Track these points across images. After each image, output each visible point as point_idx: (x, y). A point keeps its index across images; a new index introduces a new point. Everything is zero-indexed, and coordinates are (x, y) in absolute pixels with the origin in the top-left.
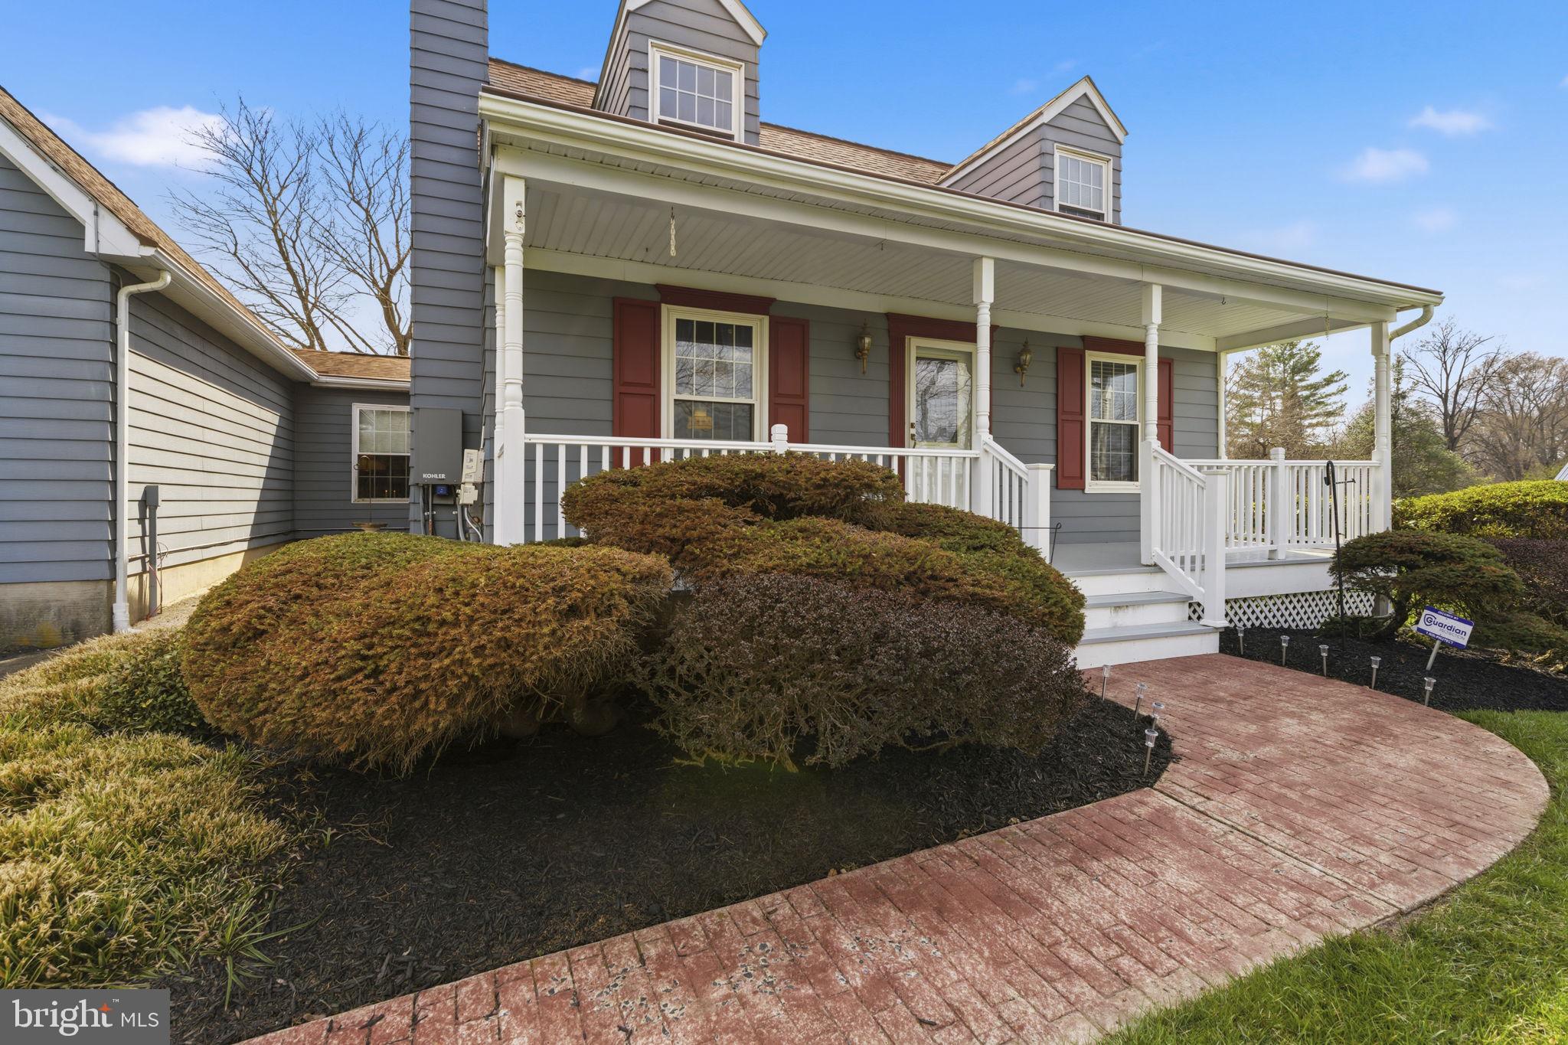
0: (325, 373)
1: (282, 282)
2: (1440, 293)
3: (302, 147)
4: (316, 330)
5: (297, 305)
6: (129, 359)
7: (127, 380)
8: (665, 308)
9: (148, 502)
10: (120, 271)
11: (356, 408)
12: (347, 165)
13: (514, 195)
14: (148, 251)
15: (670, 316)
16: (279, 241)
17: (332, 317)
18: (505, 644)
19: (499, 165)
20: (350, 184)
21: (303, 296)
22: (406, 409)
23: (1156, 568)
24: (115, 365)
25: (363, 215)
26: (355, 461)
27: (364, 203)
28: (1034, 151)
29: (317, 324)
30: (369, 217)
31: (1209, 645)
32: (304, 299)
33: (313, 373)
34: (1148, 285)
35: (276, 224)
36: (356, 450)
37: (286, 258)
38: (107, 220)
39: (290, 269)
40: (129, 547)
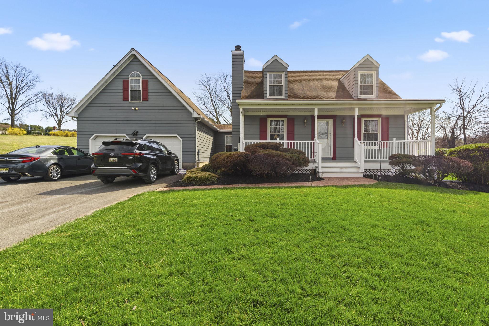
0: (220, 129)
1: (212, 109)
2: (444, 100)
3: (216, 81)
4: (218, 119)
5: (215, 114)
6: (197, 131)
7: (197, 134)
8: (268, 119)
9: (198, 152)
10: (196, 119)
11: (225, 136)
12: (224, 83)
13: (241, 110)
14: (199, 116)
15: (269, 120)
16: (212, 101)
17: (221, 115)
18: (234, 158)
19: (239, 107)
20: (224, 87)
21: (216, 112)
22: (231, 135)
23: (356, 162)
24: (195, 132)
25: (226, 93)
26: (225, 146)
27: (227, 91)
28: (354, 74)
29: (219, 118)
30: (228, 93)
31: (361, 175)
32: (216, 113)
33: (218, 129)
34: (354, 108)
35: (211, 98)
36: (225, 144)
37: (213, 105)
38: (195, 112)
39: (214, 107)
40: (197, 159)
